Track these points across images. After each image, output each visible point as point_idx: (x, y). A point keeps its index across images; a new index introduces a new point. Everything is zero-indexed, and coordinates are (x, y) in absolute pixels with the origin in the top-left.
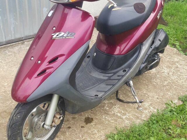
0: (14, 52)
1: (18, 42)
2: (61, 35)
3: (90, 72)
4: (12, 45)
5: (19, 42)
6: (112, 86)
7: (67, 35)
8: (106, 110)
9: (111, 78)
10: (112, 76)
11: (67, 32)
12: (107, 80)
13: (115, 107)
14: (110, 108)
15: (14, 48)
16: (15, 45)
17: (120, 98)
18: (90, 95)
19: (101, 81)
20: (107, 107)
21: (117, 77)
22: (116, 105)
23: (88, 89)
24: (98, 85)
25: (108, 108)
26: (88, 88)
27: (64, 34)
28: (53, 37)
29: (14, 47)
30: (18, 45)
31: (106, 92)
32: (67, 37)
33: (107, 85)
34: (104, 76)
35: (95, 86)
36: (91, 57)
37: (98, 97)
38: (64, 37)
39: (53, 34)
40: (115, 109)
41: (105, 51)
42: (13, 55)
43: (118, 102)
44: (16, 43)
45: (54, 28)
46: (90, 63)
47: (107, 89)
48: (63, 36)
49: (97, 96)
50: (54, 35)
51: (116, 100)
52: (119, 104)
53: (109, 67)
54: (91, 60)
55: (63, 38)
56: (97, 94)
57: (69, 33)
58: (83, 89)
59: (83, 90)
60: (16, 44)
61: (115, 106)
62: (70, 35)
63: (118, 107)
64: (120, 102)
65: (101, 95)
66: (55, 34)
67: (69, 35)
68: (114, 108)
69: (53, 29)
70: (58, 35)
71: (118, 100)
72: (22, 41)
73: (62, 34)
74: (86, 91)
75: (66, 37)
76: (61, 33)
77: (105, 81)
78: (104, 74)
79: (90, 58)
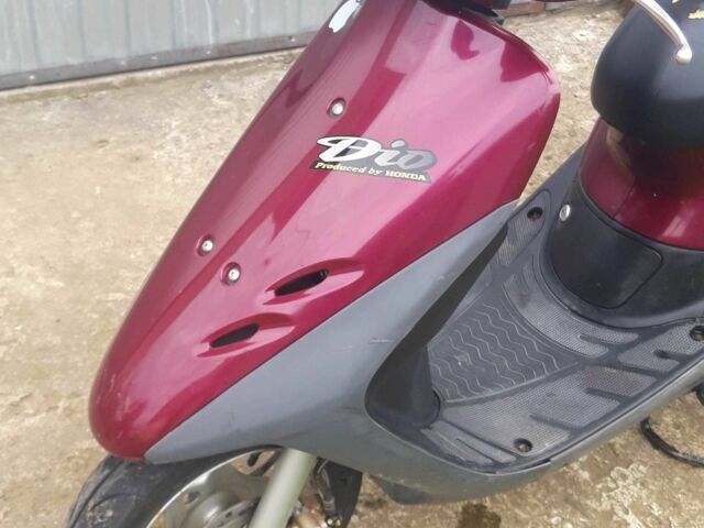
0: (243, 100)
1: (267, 56)
2: (363, 153)
3: (524, 300)
4: (244, 64)
5: (273, 55)
6: (615, 404)
7: (395, 159)
8: (574, 482)
9: (624, 358)
10: (631, 345)
11: (394, 145)
12: (597, 365)
13: (624, 477)
14: (600, 474)
15: (247, 79)
16: (253, 67)
17: (660, 431)
18: (489, 437)
19: (564, 362)
20: (583, 467)
21: (656, 359)
22: (631, 462)
23: (491, 393)
24: (548, 380)
25: (585, 475)
26: (492, 386)
27: (379, 154)
28: (322, 156)
29: (249, 73)
30: (265, 70)
31: (576, 432)
32: (392, 174)
33: (591, 391)
34: (585, 338)
35: (527, 387)
36: (547, 214)
37: (528, 454)
38: (377, 167)
39: (324, 142)
40: (620, 483)
41: (619, 211)
42: (235, 114)
43: (647, 446)
44: (261, 57)
45: (338, 109)
46: (537, 247)
47: (585, 421)
48: (369, 161)
49: (529, 445)
50: (328, 147)
51: (638, 437)
52: (645, 464)
53: (623, 297)
54: (542, 237)
55: (372, 171)
56: (530, 439)
57: (403, 151)
58: (467, 393)
59: (465, 398)
60: (260, 61)
61: (626, 472)
62: (407, 164)
63: (638, 475)
64: (657, 452)
65: (548, 446)
66: (336, 142)
67: (401, 163)
68: (614, 481)
69: (331, 108)
70: (344, 152)
71: (646, 436)
72: (285, 53)
73: (371, 147)
74: (478, 407)
75: (385, 168)
76: (365, 144)
77: (587, 368)
78: (590, 328)
79: (539, 222)
